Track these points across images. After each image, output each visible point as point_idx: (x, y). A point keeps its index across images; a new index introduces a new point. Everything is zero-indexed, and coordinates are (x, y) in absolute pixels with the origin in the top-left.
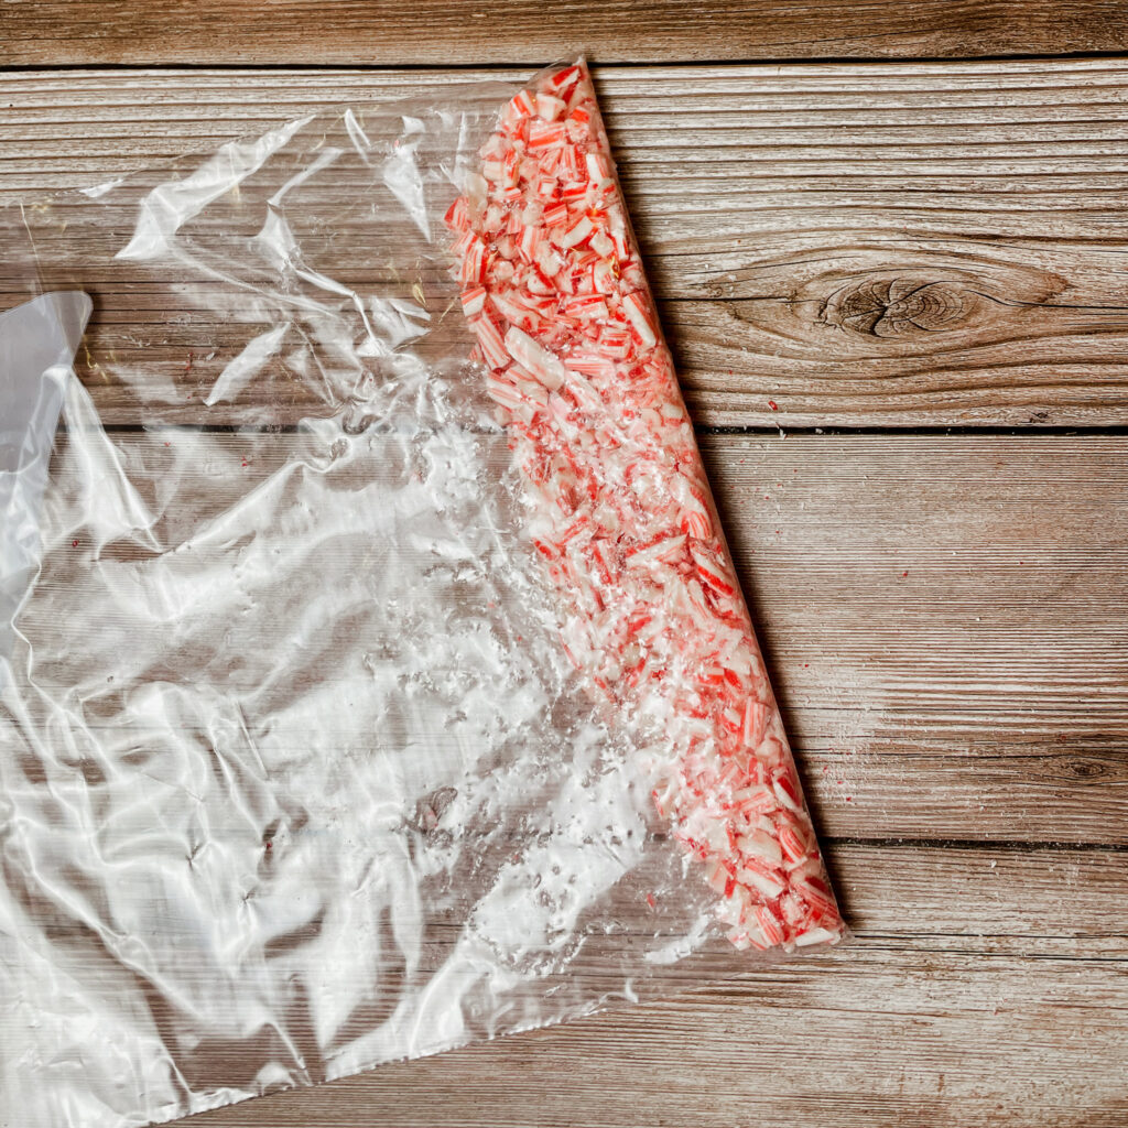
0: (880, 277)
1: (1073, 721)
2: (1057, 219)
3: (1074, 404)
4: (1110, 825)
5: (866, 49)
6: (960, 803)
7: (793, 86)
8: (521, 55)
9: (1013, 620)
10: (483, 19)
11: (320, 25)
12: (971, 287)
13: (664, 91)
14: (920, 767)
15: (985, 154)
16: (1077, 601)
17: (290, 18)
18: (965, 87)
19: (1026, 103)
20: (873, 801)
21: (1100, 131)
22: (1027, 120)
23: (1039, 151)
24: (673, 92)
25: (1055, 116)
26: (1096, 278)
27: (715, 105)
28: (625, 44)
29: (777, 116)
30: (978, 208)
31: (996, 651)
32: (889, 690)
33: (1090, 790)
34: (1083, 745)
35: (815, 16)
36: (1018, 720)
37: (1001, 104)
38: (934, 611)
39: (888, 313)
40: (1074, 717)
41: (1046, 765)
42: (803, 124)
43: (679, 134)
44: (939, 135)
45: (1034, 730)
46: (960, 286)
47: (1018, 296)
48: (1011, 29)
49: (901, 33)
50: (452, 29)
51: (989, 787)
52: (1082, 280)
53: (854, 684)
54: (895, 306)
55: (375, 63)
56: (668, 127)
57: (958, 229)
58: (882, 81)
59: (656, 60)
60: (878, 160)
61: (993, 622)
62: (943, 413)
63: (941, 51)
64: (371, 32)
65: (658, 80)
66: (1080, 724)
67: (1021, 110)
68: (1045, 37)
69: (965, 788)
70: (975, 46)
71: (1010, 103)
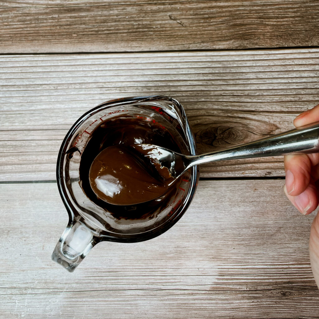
0: (214, 126)
1: (281, 277)
2: (274, 105)
3: (280, 169)
4: (293, 312)
5: (208, 46)
6: (243, 306)
7: (183, 59)
8: (90, 49)
9: (261, 243)
10: (76, 36)
11: (19, 39)
12: (245, 129)
13: (139, 62)
14: (230, 294)
15: (249, 82)
16: (282, 236)
17: (8, 37)
18: (242, 59)
19: (263, 65)
20: (214, 306)
21: (288, 74)
22: (263, 71)
23: (268, 81)
24: (143, 62)
25: (273, 69)
26: (287, 125)
27: (157, 66)
28: (126, 45)
29: (178, 70)
30: (247, 101)
31: (255, 254)
32: (219, 268)
33: (286, 301)
34: (284, 285)
35: (191, 35)
36: (262, 277)
37: (254, 65)
38: (234, 241)
39: (217, 138)
40: (281, 276)
41: (272, 293)
42: (187, 73)
43: (145, 76)
44: (234, 76)
45: (267, 281)
46: (241, 128)
47: (261, 131)
48: (258, 39)
49: (220, 41)
50: (65, 40)
51: (253, 300)
52: (282, 126)
53: (207, 267)
54: (219, 136)
55: (38, 52)
56: (141, 74)
57: (241, 109)
58: (214, 57)
59: (137, 51)
60: (213, 85)
61: (254, 244)
62: (236, 172)
63: (234, 47)
64: (37, 41)
65: (137, 58)
66: (283, 278)
67: (261, 67)
68: (269, 42)
69: (245, 301)
70: (245, 45)
71: (257, 65)
